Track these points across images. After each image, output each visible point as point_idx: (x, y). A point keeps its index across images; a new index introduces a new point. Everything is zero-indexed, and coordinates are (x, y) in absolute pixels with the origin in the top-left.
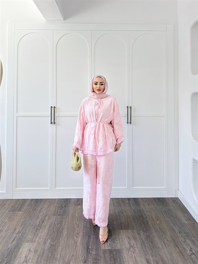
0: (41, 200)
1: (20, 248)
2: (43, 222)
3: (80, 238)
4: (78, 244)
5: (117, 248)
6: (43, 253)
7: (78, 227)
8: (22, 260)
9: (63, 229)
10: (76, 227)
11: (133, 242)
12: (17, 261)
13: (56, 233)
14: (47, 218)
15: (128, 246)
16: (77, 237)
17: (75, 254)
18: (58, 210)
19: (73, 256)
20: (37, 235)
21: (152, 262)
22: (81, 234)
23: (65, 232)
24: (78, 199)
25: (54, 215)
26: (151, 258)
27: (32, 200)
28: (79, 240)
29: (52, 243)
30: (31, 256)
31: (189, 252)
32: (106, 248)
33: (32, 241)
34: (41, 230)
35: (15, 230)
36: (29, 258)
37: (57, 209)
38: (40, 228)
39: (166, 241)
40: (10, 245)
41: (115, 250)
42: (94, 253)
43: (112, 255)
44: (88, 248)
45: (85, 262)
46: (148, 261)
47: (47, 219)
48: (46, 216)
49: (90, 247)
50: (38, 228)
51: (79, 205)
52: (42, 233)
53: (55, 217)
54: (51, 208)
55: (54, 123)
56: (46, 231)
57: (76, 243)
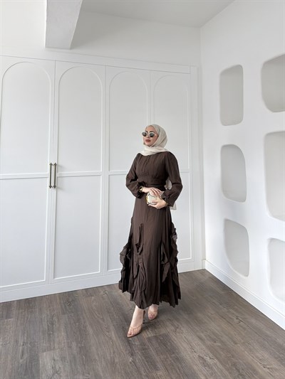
0: (34, 299)
1: (38, 360)
2: (52, 324)
4: (114, 338)
5: (161, 333)
6: (74, 357)
7: (104, 321)
8: (50, 372)
9: (85, 327)
10: (101, 322)
11: (176, 323)
12: (44, 375)
13: (78, 333)
15: (173, 328)
16: (108, 332)
17: (115, 350)
18: (65, 307)
19: (114, 352)
20: (54, 341)
21: (204, 337)
22: (112, 328)
23: (90, 331)
24: (86, 290)
25: (64, 313)
26: (202, 334)
27: (19, 301)
28: (113, 334)
29: (79, 345)
30: (59, 365)
31: (236, 321)
32: (150, 336)
33: (50, 349)
34: (56, 334)
35: (17, 342)
36: (57, 367)
37: (63, 306)
38: (53, 331)
39: (210, 315)
40: (21, 361)
41: (160, 335)
42: (137, 343)
43: (159, 341)
45: (132, 355)
46: (201, 339)
47: (56, 320)
48: (53, 317)
50: (50, 333)
51: (92, 296)
52: (58, 337)
53: (66, 315)
54: (55, 307)
55: (55, 187)
56: (63, 334)
57: (111, 338)
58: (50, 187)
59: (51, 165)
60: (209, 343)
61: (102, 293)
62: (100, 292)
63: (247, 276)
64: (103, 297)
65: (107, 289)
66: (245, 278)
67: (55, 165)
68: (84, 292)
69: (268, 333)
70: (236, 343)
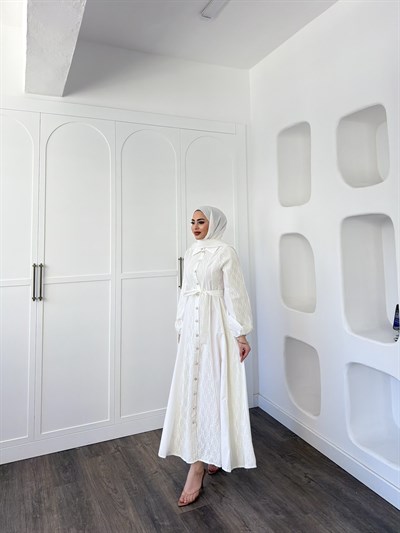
2: (40, 502)
3: (130, 509)
4: (134, 520)
5: (201, 505)
9: (88, 504)
10: (113, 494)
11: (221, 489)
13: (79, 514)
14: (44, 494)
15: (217, 497)
16: (124, 509)
18: (59, 475)
20: (42, 529)
21: (261, 508)
22: (128, 502)
23: (97, 509)
24: (89, 447)
25: (58, 485)
26: (258, 504)
28: (131, 513)
31: (305, 480)
32: (184, 511)
34: (45, 517)
37: (56, 474)
38: (41, 514)
41: (199, 509)
42: (167, 523)
43: (198, 517)
44: (154, 521)
46: (257, 509)
47: (46, 496)
48: (41, 490)
49: (157, 517)
50: (36, 516)
51: (98, 455)
52: (48, 522)
53: (60, 488)
54: (43, 475)
55: (41, 298)
56: (55, 516)
57: (127, 519)
58: (34, 299)
59: (35, 266)
60: (270, 515)
61: (113, 450)
62: (109, 449)
63: (317, 415)
64: (114, 457)
65: (120, 443)
66: (314, 418)
67: (41, 266)
68: (87, 449)
69: (349, 494)
70: (306, 513)
